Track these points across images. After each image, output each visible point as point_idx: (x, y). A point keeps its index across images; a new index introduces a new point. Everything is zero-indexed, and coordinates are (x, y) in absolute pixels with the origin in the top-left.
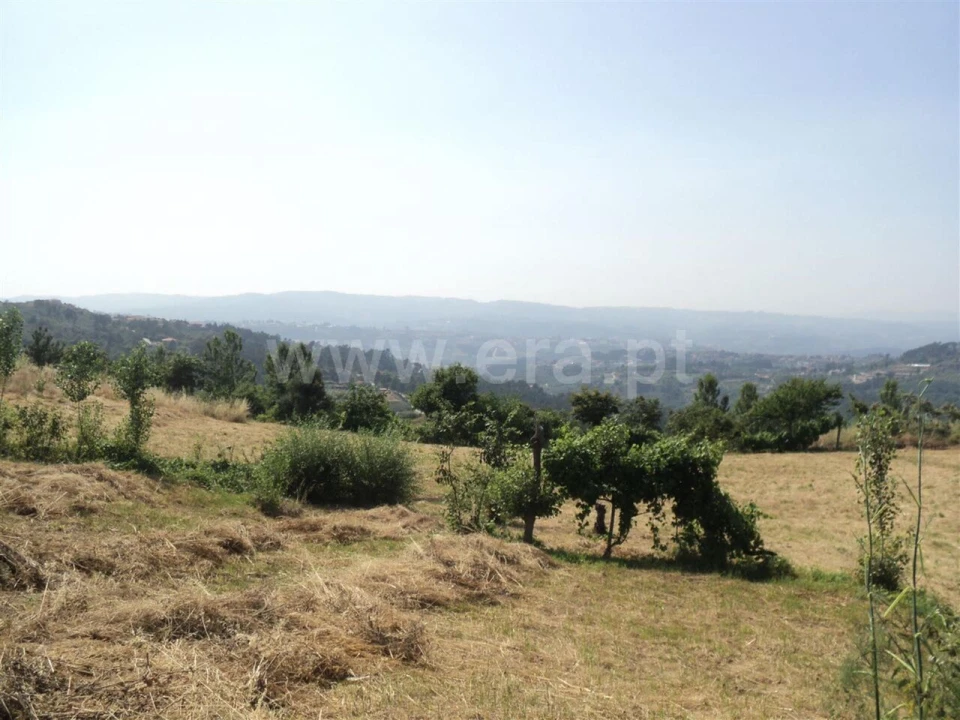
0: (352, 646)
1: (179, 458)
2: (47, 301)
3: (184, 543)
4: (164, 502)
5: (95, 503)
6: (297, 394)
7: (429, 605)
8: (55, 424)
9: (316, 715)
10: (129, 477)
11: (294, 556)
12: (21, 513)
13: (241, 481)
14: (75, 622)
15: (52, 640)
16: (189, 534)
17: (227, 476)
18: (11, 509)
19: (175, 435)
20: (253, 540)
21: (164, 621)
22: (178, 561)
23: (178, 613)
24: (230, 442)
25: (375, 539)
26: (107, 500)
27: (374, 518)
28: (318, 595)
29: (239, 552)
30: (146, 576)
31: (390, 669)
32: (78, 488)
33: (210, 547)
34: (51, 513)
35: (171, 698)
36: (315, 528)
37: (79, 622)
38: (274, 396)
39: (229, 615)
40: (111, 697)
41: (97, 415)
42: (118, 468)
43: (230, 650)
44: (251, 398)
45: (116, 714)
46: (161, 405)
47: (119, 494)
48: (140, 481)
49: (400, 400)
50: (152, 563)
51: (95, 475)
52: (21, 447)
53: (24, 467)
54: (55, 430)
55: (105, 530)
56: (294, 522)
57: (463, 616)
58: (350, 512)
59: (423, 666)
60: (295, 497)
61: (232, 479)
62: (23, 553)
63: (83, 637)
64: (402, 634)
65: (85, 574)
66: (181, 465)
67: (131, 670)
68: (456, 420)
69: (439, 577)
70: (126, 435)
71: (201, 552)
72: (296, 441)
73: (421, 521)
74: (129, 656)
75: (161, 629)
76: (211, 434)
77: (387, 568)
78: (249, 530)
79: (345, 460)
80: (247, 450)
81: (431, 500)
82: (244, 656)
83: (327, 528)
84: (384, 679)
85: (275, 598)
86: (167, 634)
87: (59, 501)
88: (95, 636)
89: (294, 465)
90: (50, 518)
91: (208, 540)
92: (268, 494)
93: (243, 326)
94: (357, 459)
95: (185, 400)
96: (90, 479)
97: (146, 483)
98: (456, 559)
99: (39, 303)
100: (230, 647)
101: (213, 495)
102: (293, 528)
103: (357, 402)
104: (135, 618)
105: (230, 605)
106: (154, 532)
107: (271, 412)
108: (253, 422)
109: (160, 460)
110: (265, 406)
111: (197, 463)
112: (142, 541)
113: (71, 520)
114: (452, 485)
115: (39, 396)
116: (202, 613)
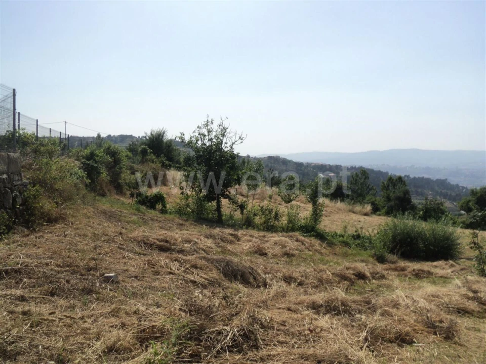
0: (416, 328)
1: (335, 232)
2: (274, 157)
3: (336, 272)
4: (328, 253)
5: (295, 252)
6: (397, 202)
7: (463, 312)
8: (277, 214)
9: (394, 358)
10: (311, 240)
11: (391, 283)
12: (260, 255)
13: (367, 244)
14: (280, 302)
15: (269, 309)
16: (338, 268)
17: (359, 242)
18: (256, 252)
19: (334, 221)
20: (371, 273)
21: (322, 306)
22: (332, 281)
23: (328, 303)
24: (361, 225)
25: (436, 277)
26: (300, 251)
27: (436, 267)
28: (401, 301)
29: (363, 279)
30: (316, 287)
31: (437, 342)
32: (286, 244)
33: (349, 275)
34: (274, 255)
35: (321, 340)
36: (403, 269)
37: (282, 302)
38: (385, 202)
39: (353, 306)
40: (293, 335)
41: (296, 211)
42: (306, 236)
43: (352, 322)
44: (373, 204)
45: (295, 342)
46: (327, 206)
47: (306, 248)
48: (316, 242)
49: (453, 206)
50: (320, 281)
51: (295, 239)
52: (261, 225)
53: (262, 234)
54: (277, 217)
55: (298, 264)
56: (393, 266)
57: (482, 321)
58: (423, 263)
59: (455, 343)
60: (394, 254)
61: (362, 243)
62: (260, 272)
63: (283, 309)
64: (445, 325)
65: (287, 284)
66: (337, 236)
67: (304, 325)
68: (481, 215)
69: (469, 298)
70: (310, 220)
71: (343, 277)
72: (395, 226)
73: (462, 269)
74: (303, 318)
75: (320, 309)
76: (352, 221)
77: (440, 291)
78: (369, 268)
79: (421, 235)
80: (370, 230)
81: (469, 259)
82: (359, 326)
83: (409, 270)
84: (432, 346)
85: (378, 301)
86: (322, 311)
87: (277, 250)
88: (289, 309)
89: (394, 237)
90: (273, 258)
91: (347, 272)
92: (380, 252)
93: (369, 167)
94: (428, 235)
95: (340, 204)
96: (292, 240)
97: (319, 244)
98: (479, 290)
99: (270, 158)
100: (353, 321)
101: (352, 251)
102: (392, 269)
103: (429, 207)
104: (307, 303)
105: (354, 302)
106: (322, 267)
107: (384, 211)
108: (374, 216)
109: (326, 233)
110: (381, 208)
111: (344, 235)
112: (315, 270)
113: (283, 259)
114: (479, 250)
115: (270, 201)
116: (340, 303)
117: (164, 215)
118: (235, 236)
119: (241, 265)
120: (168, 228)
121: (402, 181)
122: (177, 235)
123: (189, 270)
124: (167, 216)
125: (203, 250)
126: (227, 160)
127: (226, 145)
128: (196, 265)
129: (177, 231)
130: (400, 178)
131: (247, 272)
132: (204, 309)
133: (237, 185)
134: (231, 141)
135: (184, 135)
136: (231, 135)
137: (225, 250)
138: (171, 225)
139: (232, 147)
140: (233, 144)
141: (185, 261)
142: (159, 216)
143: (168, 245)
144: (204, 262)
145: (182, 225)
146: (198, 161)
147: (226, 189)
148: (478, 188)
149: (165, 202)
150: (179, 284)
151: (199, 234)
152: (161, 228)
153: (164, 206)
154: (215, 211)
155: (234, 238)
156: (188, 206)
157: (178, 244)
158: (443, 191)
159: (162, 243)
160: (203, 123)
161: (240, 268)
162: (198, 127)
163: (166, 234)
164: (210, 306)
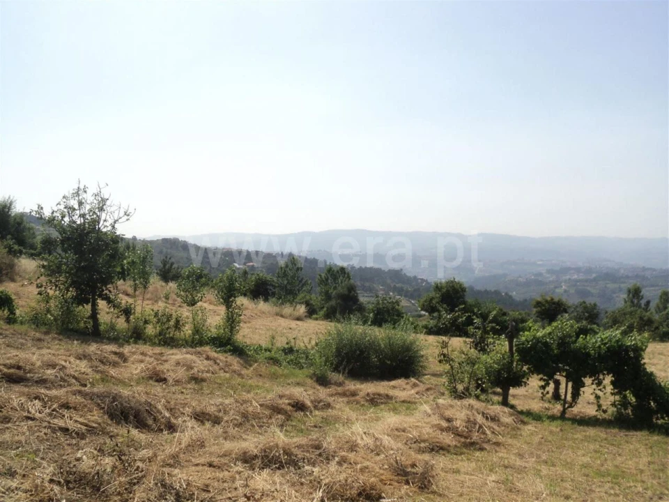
0: (383, 477)
1: (259, 345)
3: (265, 403)
4: (250, 375)
5: (205, 375)
6: (339, 301)
7: (436, 449)
8: (177, 322)
10: (226, 357)
11: (340, 413)
12: (157, 381)
13: (303, 361)
14: (197, 455)
15: (183, 466)
16: (268, 397)
17: (292, 357)
18: (151, 378)
19: (256, 329)
20: (312, 402)
21: (256, 456)
22: (261, 415)
23: (265, 451)
24: (294, 334)
25: (396, 402)
26: (213, 373)
27: (394, 387)
28: (359, 441)
29: (302, 410)
30: (240, 425)
31: (411, 494)
32: (193, 365)
33: (283, 406)
34: (176, 381)
36: (354, 394)
37: (200, 455)
38: (323, 302)
39: (300, 454)
41: (203, 315)
42: (219, 352)
43: (301, 478)
44: (307, 304)
46: (247, 309)
47: (220, 369)
48: (235, 362)
49: (411, 305)
50: (244, 417)
51: (204, 356)
52: (156, 336)
53: (158, 350)
54: (178, 325)
55: (211, 393)
56: (340, 389)
57: (460, 458)
58: (378, 383)
59: (434, 493)
60: (339, 372)
61: (296, 360)
62: (160, 408)
63: (203, 465)
64: (419, 470)
65: (200, 423)
66: (261, 350)
67: (236, 489)
68: (451, 319)
69: (442, 430)
70: (224, 329)
71: (276, 410)
72: (339, 333)
73: (428, 390)
74: (233, 479)
75: (254, 462)
76: (281, 329)
77: (406, 423)
78: (309, 395)
79: (373, 346)
80: (306, 340)
81: (434, 375)
82: (311, 482)
83: (362, 394)
85: (330, 443)
86: (258, 466)
87: (181, 373)
88: (211, 465)
89: (338, 351)
90: (176, 385)
91: (281, 402)
92: (321, 370)
94: (383, 346)
95: (262, 305)
96: (201, 359)
97: (238, 362)
98: (454, 417)
99: (165, 241)
100: (301, 476)
101: (283, 370)
102: (339, 394)
103: (381, 306)
104: (236, 454)
105: (299, 447)
106: (246, 396)
107: (322, 313)
108: (310, 321)
109: (247, 346)
110: (318, 310)
111: (272, 348)
112: (237, 401)
113: (189, 386)
114: (450, 365)
115: (166, 303)
116: (282, 452)
117: (12, 326)
118: (121, 355)
119: (134, 400)
120: (20, 346)
121: (345, 273)
122: (34, 357)
123: (57, 412)
124: (17, 327)
125: (74, 377)
126: (107, 245)
127: (105, 224)
128: (67, 403)
129: (34, 349)
130: (342, 269)
131: (143, 409)
132: (90, 477)
133: (122, 281)
134: (112, 218)
135: (42, 208)
136: (112, 209)
137: (107, 376)
138: (24, 341)
139: (113, 227)
140: (115, 222)
141: (51, 399)
142: (3, 327)
143: (21, 373)
144: (79, 399)
145: (39, 340)
146: (63, 246)
147: (106, 287)
148: (443, 281)
149: (13, 306)
150: (42, 434)
151: (68, 353)
152: (8, 346)
153: (12, 312)
154: (88, 318)
155: (119, 357)
156: (48, 311)
157: (36, 371)
158: (397, 285)
159: (12, 371)
160: (72, 192)
161: (132, 404)
162: (64, 197)
163: (17, 356)
164: (98, 473)
